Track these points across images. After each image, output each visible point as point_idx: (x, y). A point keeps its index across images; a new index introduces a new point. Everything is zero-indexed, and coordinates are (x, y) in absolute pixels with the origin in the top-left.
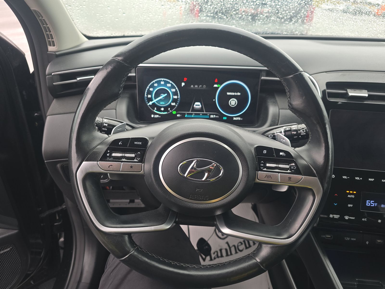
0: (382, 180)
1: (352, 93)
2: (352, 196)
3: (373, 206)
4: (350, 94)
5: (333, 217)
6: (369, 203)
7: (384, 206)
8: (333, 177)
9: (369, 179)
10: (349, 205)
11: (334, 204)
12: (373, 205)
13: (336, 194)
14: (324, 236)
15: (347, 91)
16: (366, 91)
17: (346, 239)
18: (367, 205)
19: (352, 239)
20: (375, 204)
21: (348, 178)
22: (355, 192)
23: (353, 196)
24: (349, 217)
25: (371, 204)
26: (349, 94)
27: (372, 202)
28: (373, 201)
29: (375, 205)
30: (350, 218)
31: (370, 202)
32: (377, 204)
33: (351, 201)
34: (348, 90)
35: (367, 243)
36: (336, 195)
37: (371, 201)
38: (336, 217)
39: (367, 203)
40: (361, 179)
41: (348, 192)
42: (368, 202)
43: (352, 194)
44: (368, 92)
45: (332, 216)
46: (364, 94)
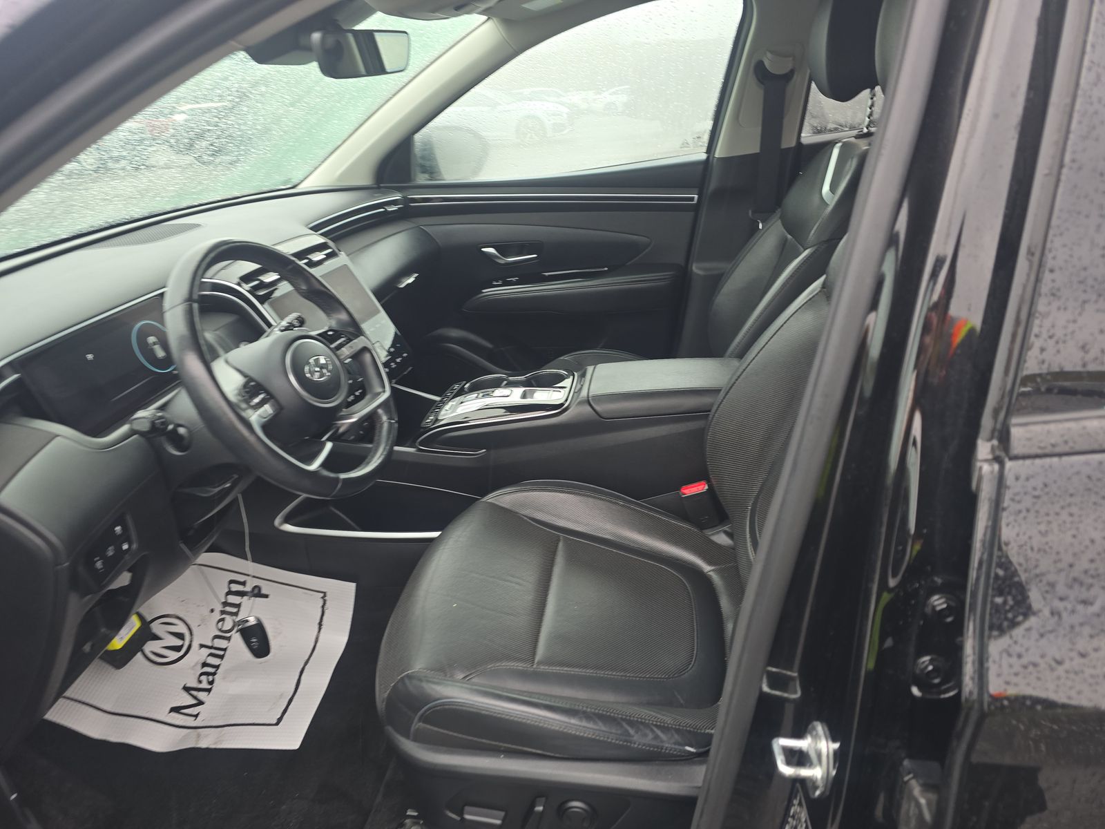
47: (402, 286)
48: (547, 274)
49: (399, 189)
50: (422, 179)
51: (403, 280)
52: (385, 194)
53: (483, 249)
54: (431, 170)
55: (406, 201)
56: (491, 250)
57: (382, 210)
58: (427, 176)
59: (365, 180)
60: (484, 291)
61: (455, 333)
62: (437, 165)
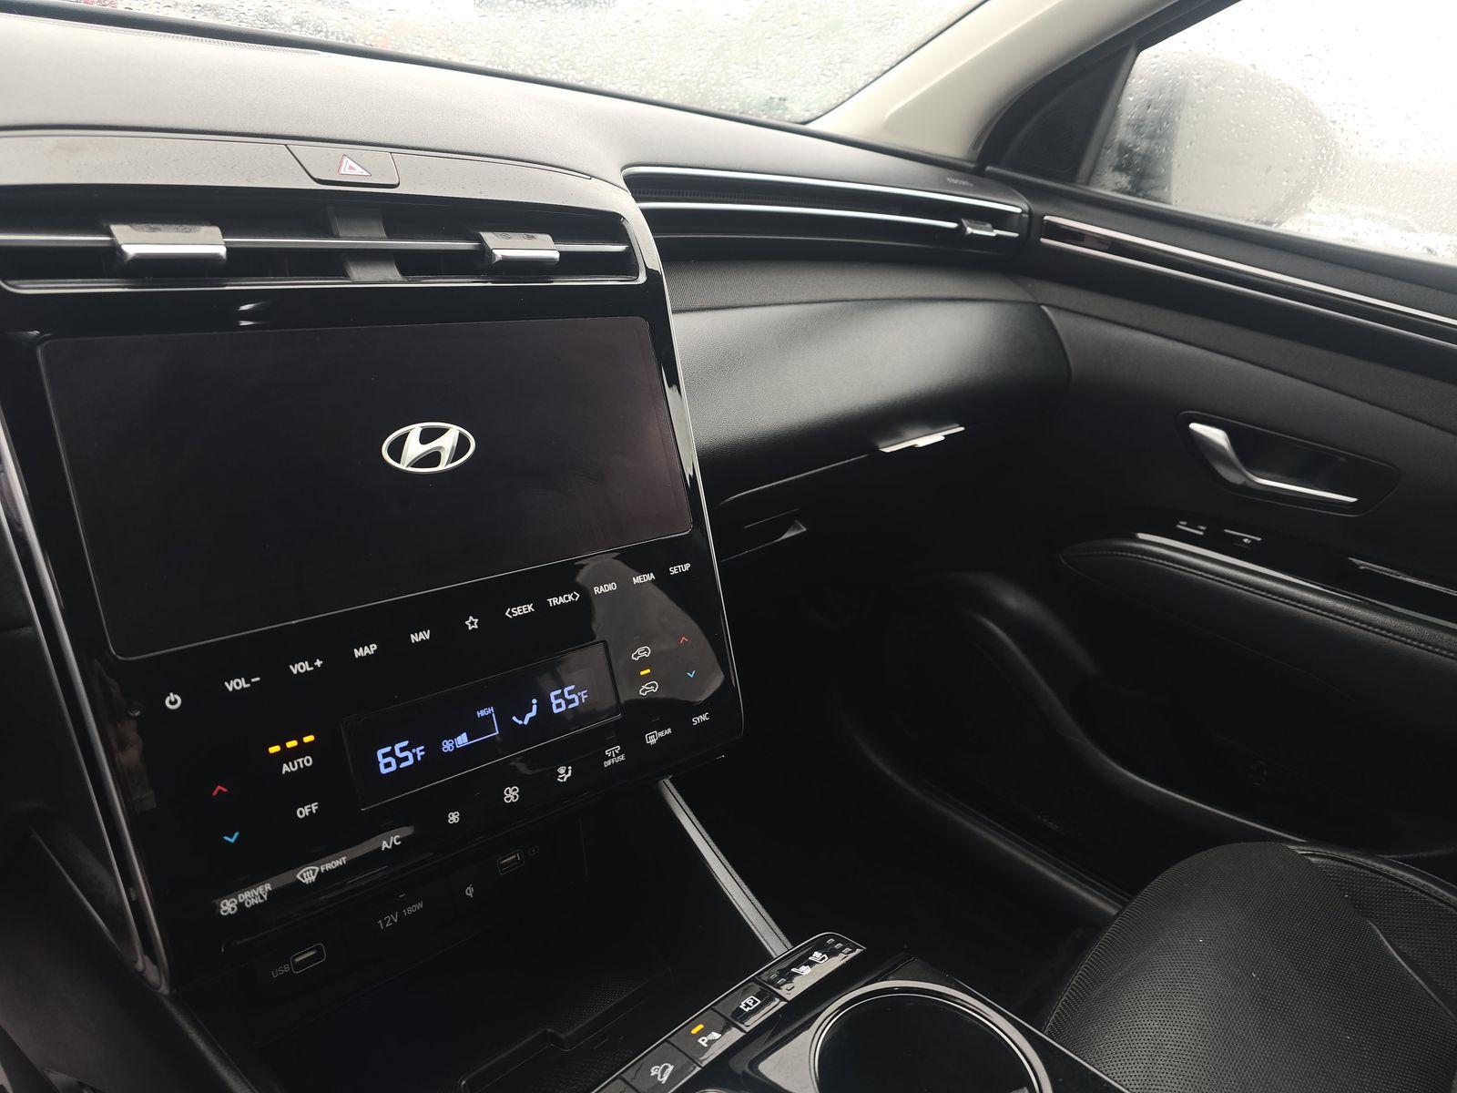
0: (412, 635)
1: (136, 242)
2: (300, 760)
3: (411, 762)
4: (131, 250)
5: (241, 905)
6: (393, 758)
7: (454, 745)
8: (174, 703)
9: (356, 650)
10: (304, 812)
11: (226, 838)
12: (406, 759)
13: (219, 787)
14: (286, 968)
15: (110, 233)
16: (216, 231)
17: (385, 923)
18: (384, 771)
19: (410, 910)
20: (414, 751)
21: (253, 680)
22: (308, 739)
23: (307, 761)
24: (317, 869)
25: (399, 761)
26: (125, 248)
27: (402, 750)
28: (405, 743)
29: (415, 755)
30: (322, 869)
31: (392, 754)
32: (422, 748)
33: (302, 786)
34: (114, 228)
35: (470, 892)
36: (220, 791)
37: (397, 747)
38: (258, 901)
39: (382, 761)
40: (319, 663)
41: (274, 749)
42: (385, 756)
43: (302, 750)
44: (224, 235)
45: (233, 905)
46: (208, 242)
47: (887, 450)
48: (1364, 565)
49: (1029, 191)
50: (1110, 185)
51: (909, 434)
52: (980, 189)
53: (1194, 426)
54: (1142, 170)
55: (1034, 226)
56: (1218, 436)
57: (953, 225)
58: (1124, 180)
59: (952, 141)
60: (1142, 536)
61: (1015, 600)
62: (1168, 156)
